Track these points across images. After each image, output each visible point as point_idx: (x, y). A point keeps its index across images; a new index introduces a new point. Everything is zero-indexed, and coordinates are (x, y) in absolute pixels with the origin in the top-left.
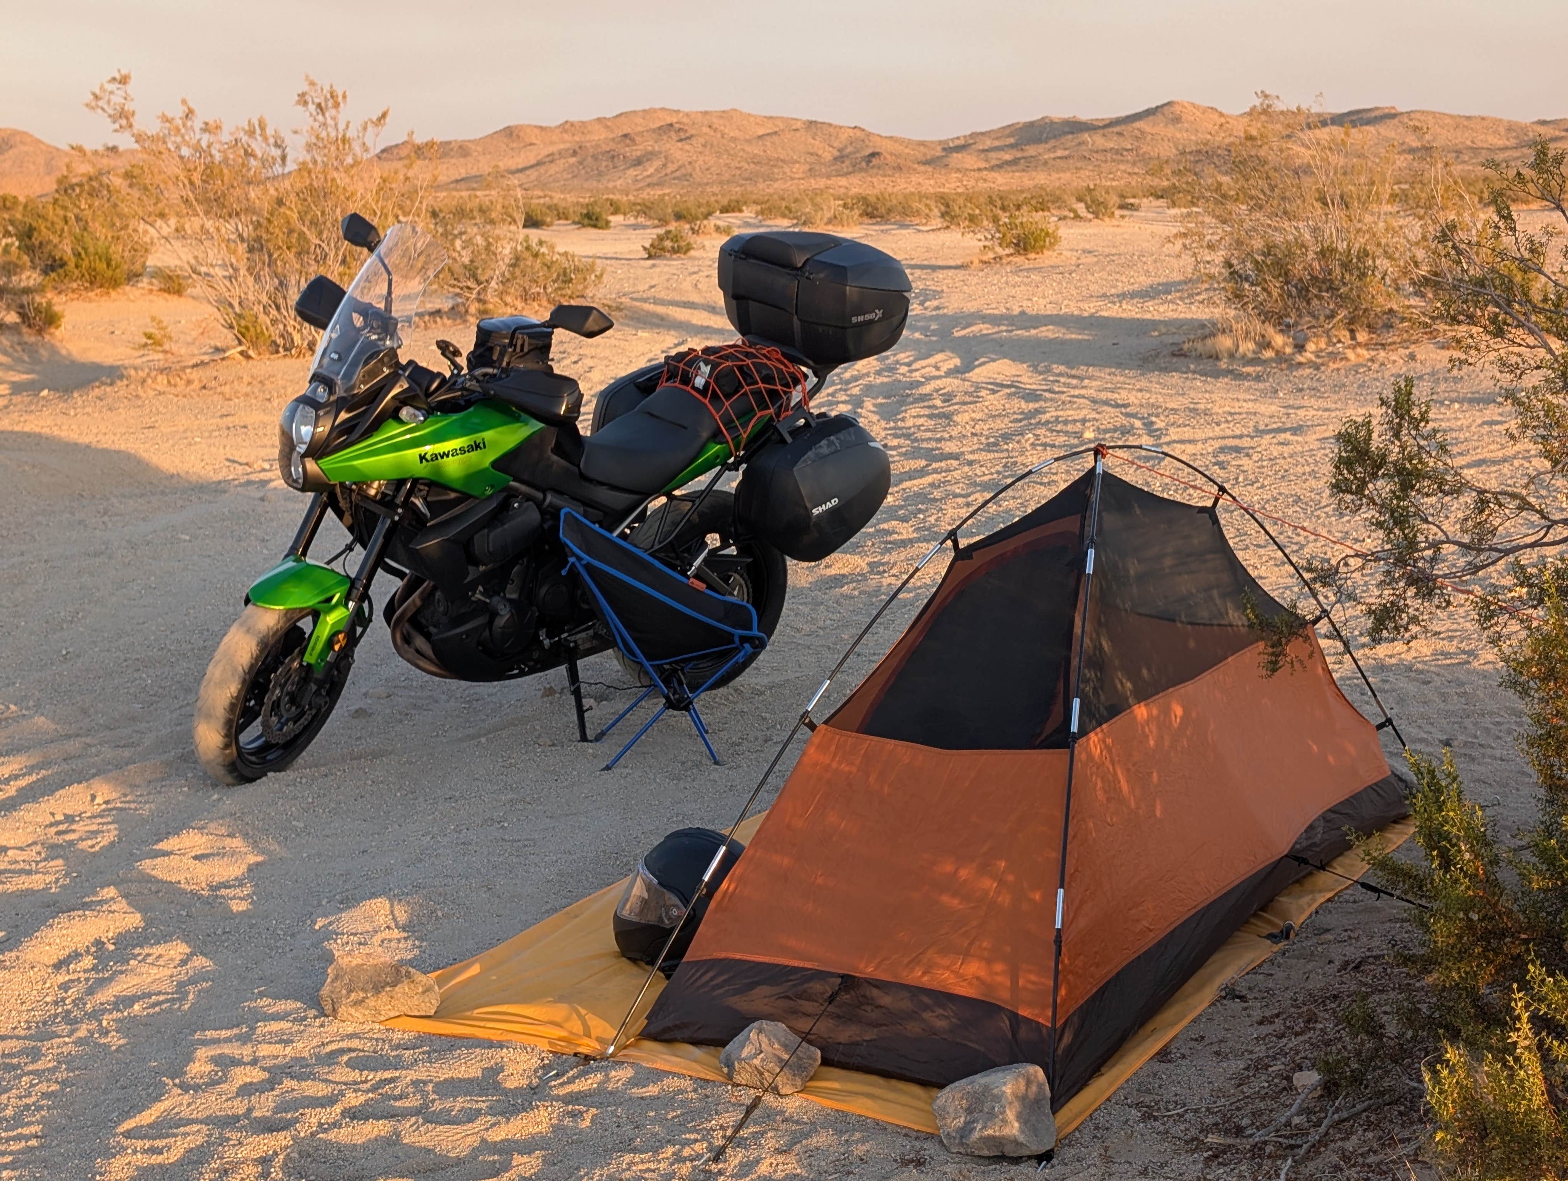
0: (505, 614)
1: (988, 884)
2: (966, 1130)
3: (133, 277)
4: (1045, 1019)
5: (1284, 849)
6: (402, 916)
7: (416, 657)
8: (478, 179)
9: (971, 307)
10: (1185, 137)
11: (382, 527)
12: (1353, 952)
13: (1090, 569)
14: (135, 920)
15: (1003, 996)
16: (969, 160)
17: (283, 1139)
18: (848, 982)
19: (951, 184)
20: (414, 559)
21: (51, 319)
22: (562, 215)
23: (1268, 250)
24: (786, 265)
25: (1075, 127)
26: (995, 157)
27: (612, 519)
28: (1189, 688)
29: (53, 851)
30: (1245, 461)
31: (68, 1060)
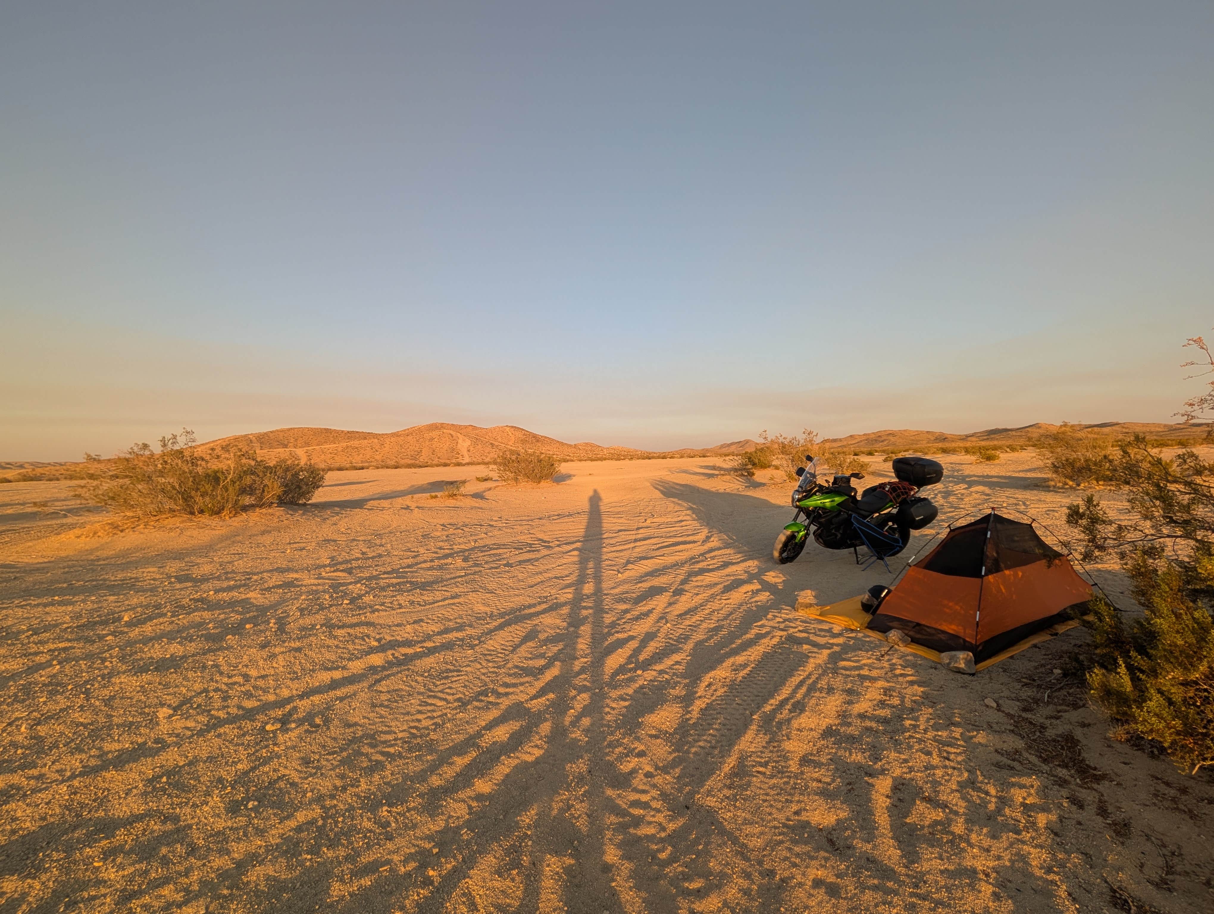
0: (839, 536)
1: (957, 607)
2: (949, 664)
3: (769, 466)
4: (974, 642)
5: (1055, 612)
6: (813, 593)
7: (820, 543)
8: (844, 446)
9: (972, 473)
10: (1041, 431)
11: (812, 516)
12: (1079, 642)
13: (989, 536)
14: (760, 587)
15: (962, 635)
16: (973, 439)
17: (785, 633)
18: (918, 624)
19: (968, 444)
20: (819, 523)
21: (753, 474)
22: (863, 453)
23: (1067, 460)
24: (910, 464)
25: (1006, 430)
26: (981, 438)
27: (865, 517)
28: (1023, 568)
29: (746, 572)
30: (1056, 514)
31: (745, 611)
